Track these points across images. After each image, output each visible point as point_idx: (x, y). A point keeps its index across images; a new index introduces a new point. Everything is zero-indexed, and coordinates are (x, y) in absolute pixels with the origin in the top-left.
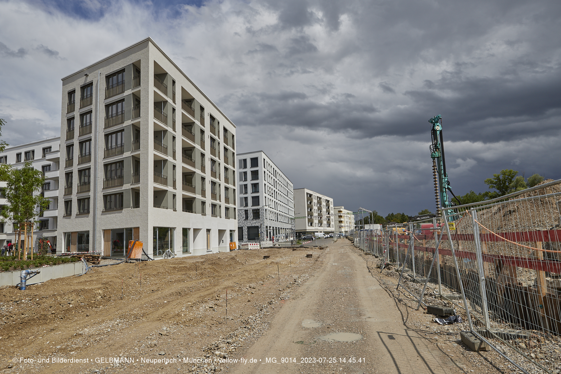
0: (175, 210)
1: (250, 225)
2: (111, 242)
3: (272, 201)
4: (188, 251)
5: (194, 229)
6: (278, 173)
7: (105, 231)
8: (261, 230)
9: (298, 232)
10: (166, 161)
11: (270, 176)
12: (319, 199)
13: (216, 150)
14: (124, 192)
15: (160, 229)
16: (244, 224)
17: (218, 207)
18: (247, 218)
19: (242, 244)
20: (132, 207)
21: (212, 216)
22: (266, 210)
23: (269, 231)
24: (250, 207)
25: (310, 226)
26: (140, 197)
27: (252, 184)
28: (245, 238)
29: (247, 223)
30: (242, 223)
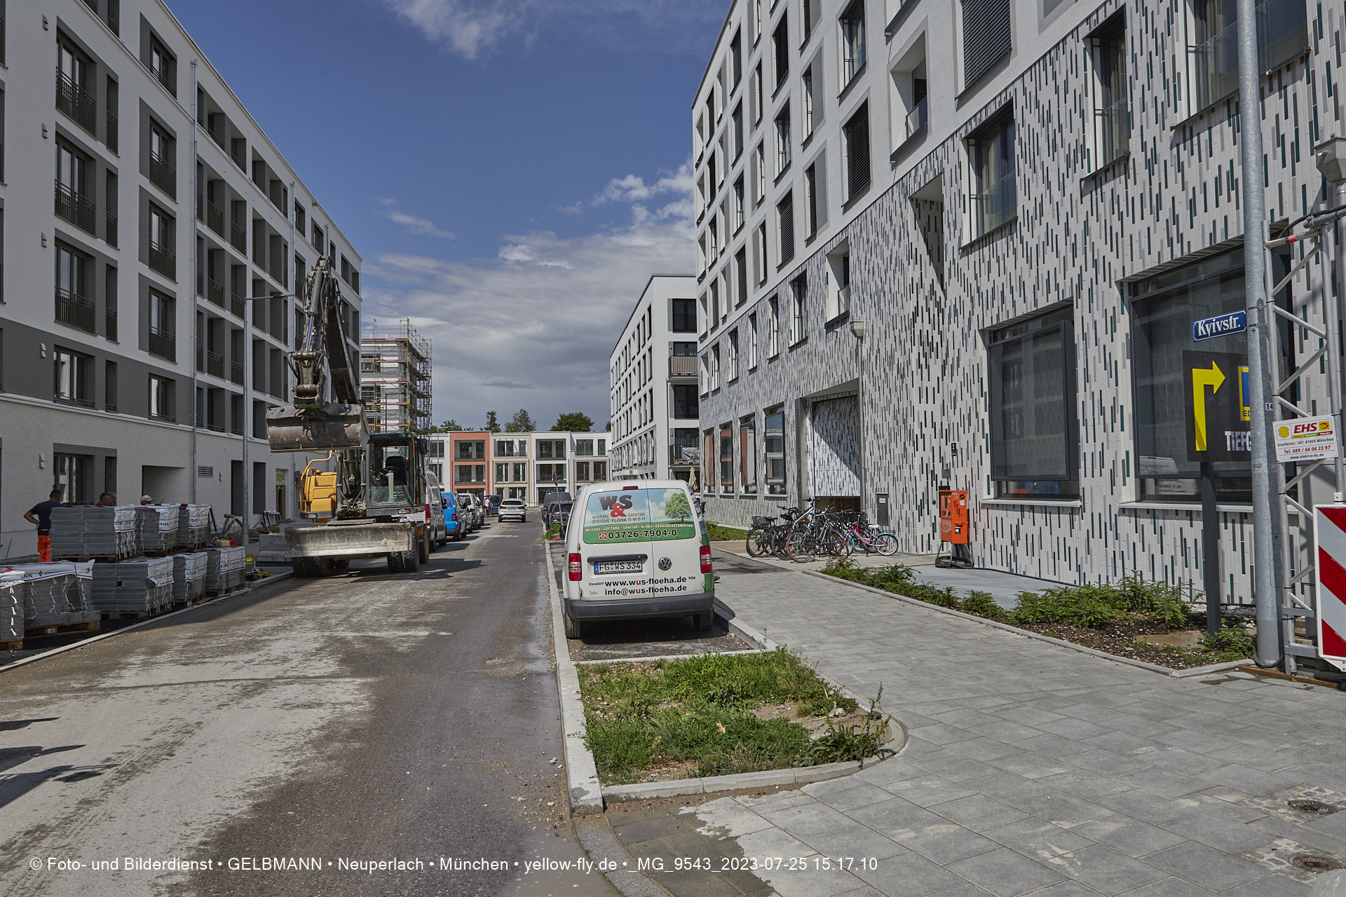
28: (1102, 465)
29: (1117, 228)
30: (1062, 254)
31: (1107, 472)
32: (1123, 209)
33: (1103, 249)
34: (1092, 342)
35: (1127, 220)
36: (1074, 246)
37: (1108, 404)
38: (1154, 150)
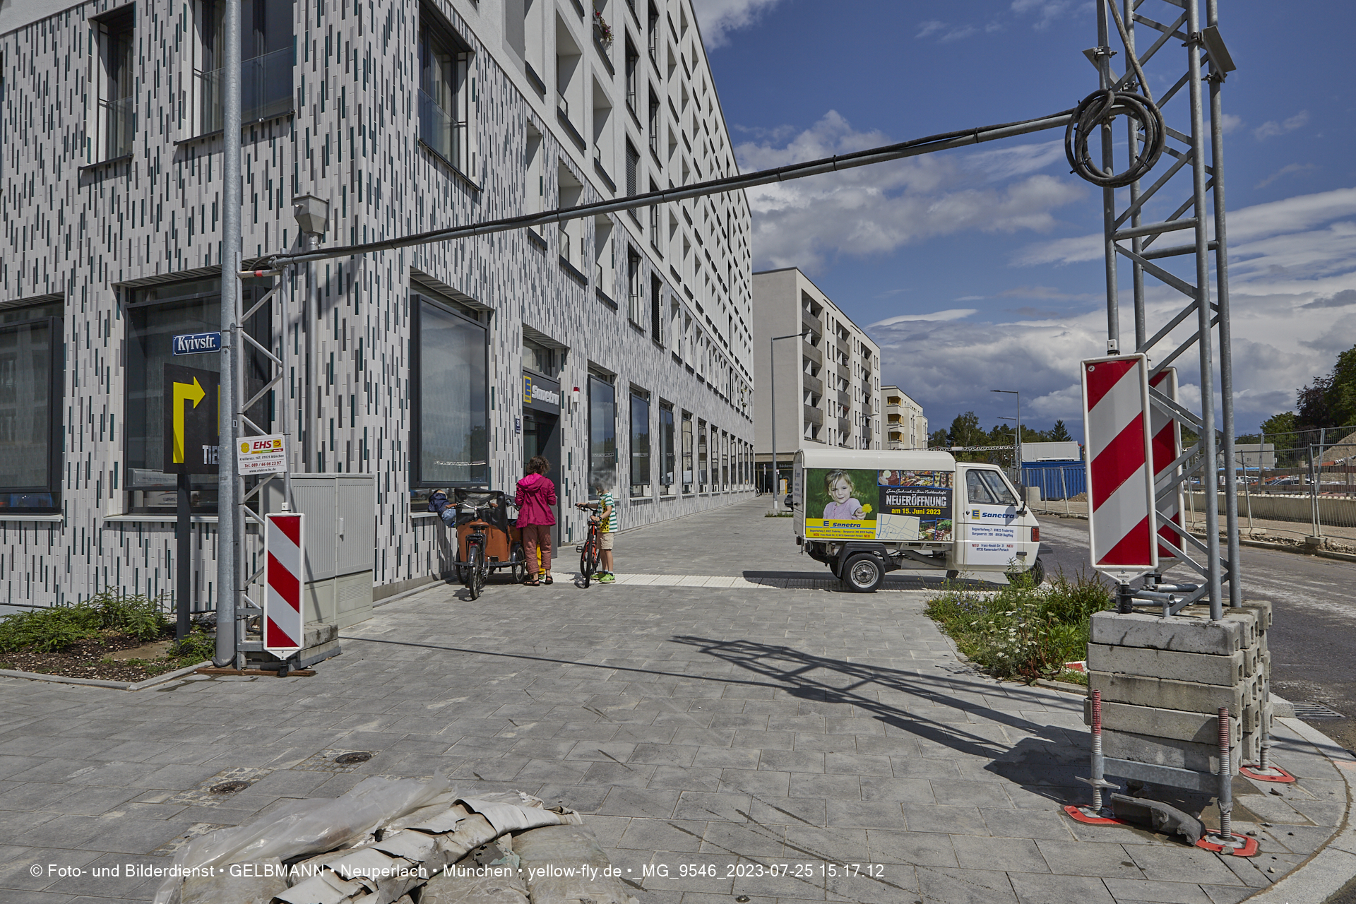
9: (767, 463)
12: (841, 335)
30: (54, 243)
32: (123, 210)
33: (100, 248)
34: (83, 343)
36: (68, 237)
37: (97, 412)
38: (157, 159)
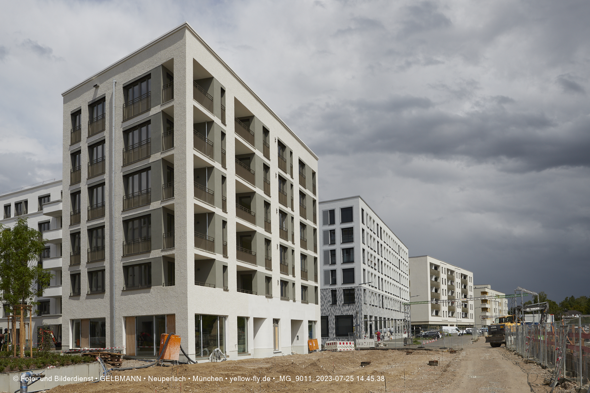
0: (226, 289)
1: (340, 313)
2: (136, 334)
3: (375, 276)
4: (246, 351)
5: (254, 318)
6: (384, 231)
7: (127, 319)
8: (357, 321)
9: (415, 325)
10: (212, 214)
11: (371, 236)
12: (449, 273)
13: (287, 196)
14: (152, 261)
15: (205, 317)
16: (329, 312)
17: (290, 285)
18: (334, 302)
19: (327, 342)
20: (164, 284)
21: (281, 299)
22: (365, 290)
23: (369, 323)
24: (340, 285)
25: (434, 316)
26: (175, 270)
27: (343, 250)
28: (332, 333)
29: (335, 310)
30: (327, 311)
31: (333, 334)
35: (336, 310)
36: (329, 311)
